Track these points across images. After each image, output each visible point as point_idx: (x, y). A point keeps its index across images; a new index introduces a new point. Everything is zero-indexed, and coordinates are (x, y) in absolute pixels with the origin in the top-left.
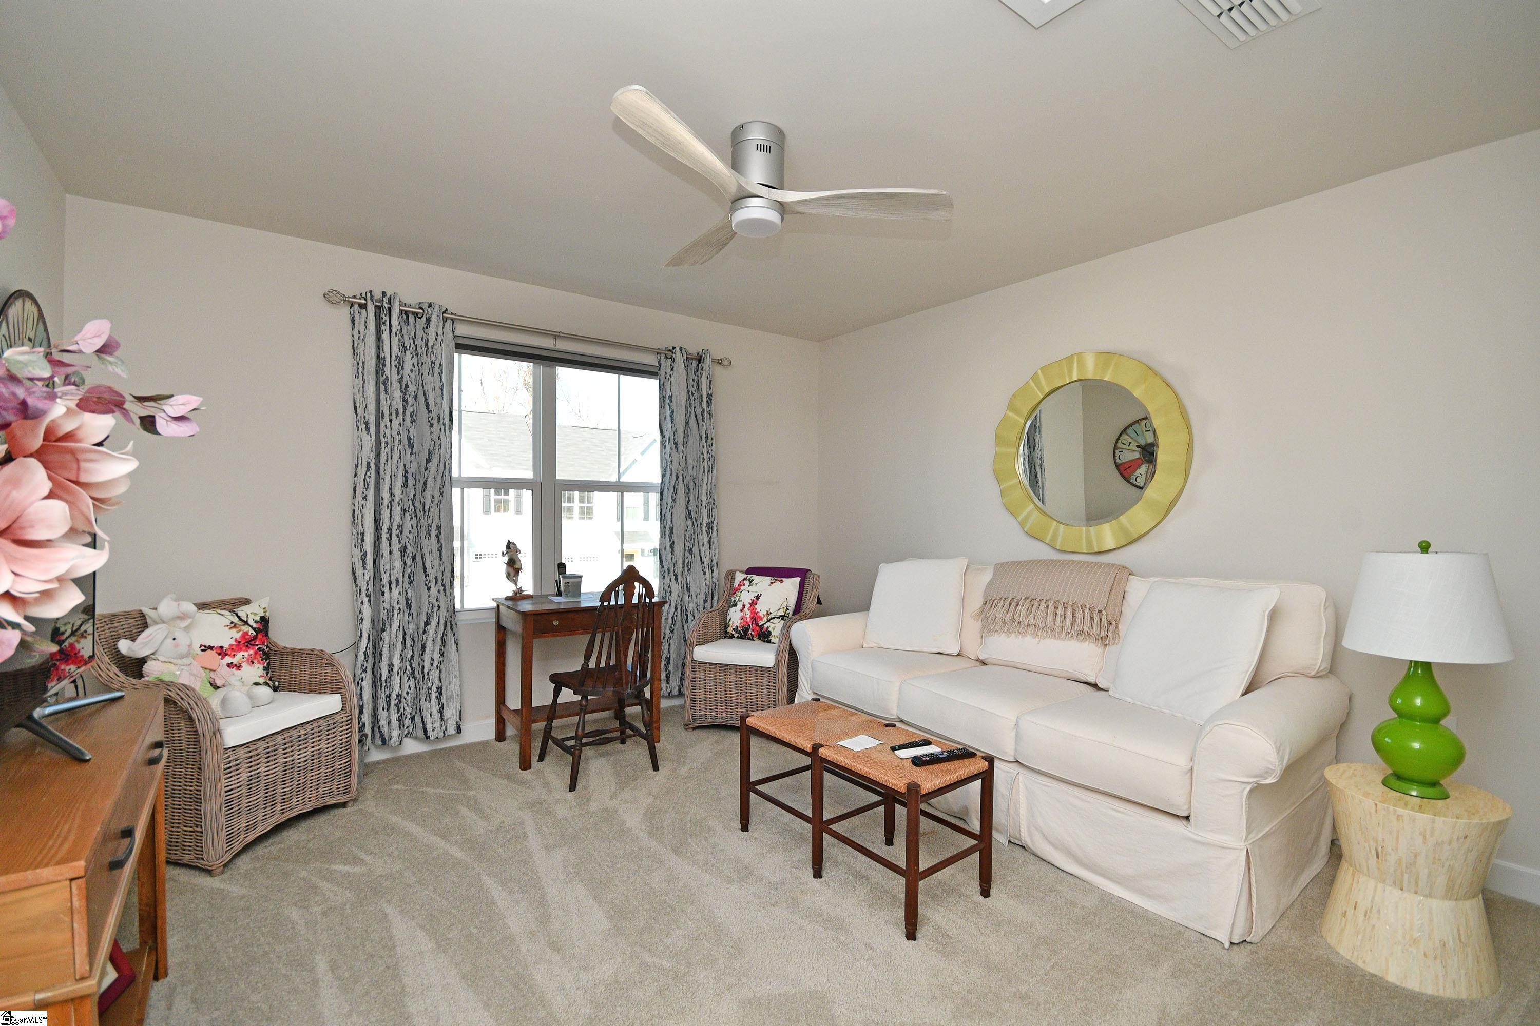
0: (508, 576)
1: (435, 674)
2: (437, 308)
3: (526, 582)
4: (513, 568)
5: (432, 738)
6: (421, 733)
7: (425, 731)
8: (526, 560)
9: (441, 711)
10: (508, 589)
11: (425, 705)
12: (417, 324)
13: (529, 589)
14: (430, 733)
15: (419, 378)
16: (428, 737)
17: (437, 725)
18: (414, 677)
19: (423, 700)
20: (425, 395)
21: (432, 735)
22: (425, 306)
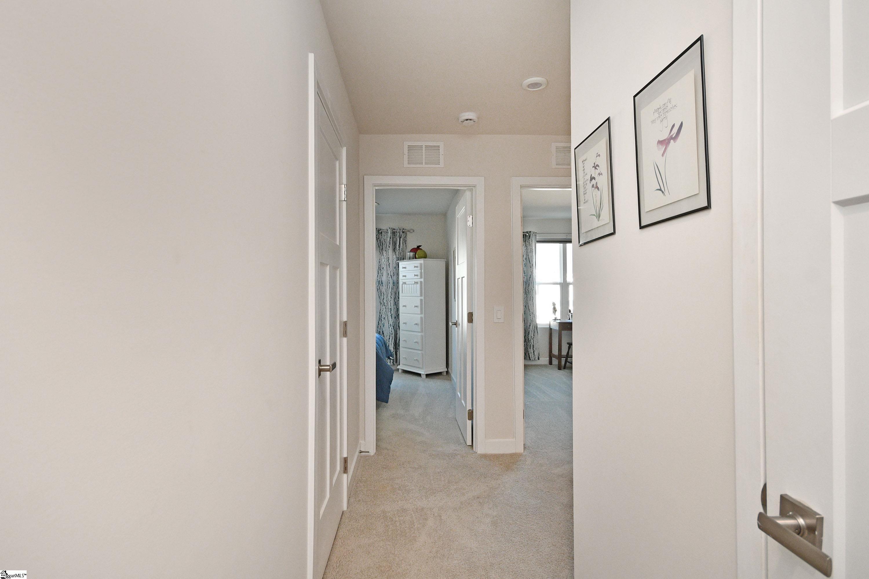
0: (553, 312)
1: (532, 341)
2: (532, 232)
3: (558, 315)
4: (555, 310)
5: (531, 360)
6: (528, 358)
7: (530, 357)
8: (558, 307)
9: (534, 352)
10: (553, 317)
11: (529, 350)
12: (526, 238)
13: (559, 318)
14: (531, 358)
15: (527, 253)
16: (530, 360)
17: (533, 356)
18: (526, 342)
19: (529, 349)
20: (529, 258)
21: (532, 359)
22: (529, 232)
